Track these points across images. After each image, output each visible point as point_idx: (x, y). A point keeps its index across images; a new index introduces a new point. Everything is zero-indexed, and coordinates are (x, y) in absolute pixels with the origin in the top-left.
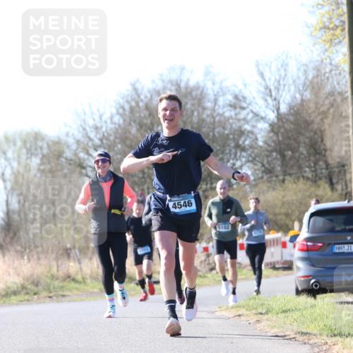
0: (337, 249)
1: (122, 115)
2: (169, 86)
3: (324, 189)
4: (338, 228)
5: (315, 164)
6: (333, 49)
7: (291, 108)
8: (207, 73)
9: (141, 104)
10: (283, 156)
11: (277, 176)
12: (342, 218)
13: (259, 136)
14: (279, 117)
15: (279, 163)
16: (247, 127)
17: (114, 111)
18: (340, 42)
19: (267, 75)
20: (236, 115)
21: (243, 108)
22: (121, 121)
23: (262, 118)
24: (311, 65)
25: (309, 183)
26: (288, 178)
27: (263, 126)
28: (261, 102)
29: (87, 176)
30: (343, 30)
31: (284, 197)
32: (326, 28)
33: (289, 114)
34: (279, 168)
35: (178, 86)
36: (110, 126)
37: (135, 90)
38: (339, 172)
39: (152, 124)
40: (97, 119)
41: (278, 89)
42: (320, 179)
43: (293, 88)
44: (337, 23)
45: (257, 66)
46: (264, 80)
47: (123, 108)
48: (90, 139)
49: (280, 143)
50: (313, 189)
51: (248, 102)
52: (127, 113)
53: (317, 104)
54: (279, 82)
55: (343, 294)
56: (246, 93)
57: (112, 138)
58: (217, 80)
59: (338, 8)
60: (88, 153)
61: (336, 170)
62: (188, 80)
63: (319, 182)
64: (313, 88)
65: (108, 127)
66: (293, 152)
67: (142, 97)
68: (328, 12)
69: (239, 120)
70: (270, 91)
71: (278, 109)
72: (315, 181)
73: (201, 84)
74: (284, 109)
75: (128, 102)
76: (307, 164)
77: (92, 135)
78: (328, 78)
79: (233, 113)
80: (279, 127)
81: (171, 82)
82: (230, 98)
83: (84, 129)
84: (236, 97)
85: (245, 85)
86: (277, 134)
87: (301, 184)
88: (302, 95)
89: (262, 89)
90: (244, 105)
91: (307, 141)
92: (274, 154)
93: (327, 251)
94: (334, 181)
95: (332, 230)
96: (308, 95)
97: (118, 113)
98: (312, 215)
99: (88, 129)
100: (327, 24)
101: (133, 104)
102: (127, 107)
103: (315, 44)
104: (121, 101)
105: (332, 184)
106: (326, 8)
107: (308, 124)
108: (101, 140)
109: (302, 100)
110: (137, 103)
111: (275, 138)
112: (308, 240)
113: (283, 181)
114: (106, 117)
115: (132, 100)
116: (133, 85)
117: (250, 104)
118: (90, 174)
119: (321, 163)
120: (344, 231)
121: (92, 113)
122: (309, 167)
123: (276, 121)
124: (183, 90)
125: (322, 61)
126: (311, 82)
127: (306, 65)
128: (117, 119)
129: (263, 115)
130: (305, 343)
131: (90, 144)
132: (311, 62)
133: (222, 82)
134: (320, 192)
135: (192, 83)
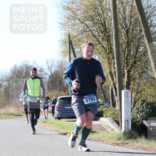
0: (65, 108)
1: (12, 73)
2: (24, 66)
3: (63, 92)
4: (66, 103)
5: (61, 86)
6: (66, 58)
7: (55, 72)
8: (34, 63)
9: (17, 70)
10: (53, 84)
11: (51, 89)
12: (67, 100)
13: (46, 79)
14: (52, 74)
15: (51, 86)
16: (44, 76)
17: (10, 72)
18: (67, 56)
19: (49, 63)
20: (41, 73)
21: (43, 72)
22: (12, 74)
23: (47, 74)
24: (60, 61)
25: (59, 91)
26: (54, 89)
27: (48, 76)
28: (47, 70)
29: (2, 88)
30: (68, 53)
31: (52, 94)
32: (63, 52)
33: (54, 73)
34: (51, 87)
35: (26, 65)
36: (9, 75)
37: (15, 66)
38: (67, 88)
39: (19, 75)
40: (5, 74)
41: (51, 67)
42: (62, 90)
43: (55, 67)
44: (67, 51)
45: (46, 61)
46: (48, 65)
47: (12, 71)
48: (3, 79)
49: (52, 81)
50: (60, 92)
51: (44, 70)
52: (13, 72)
53: (61, 71)
54: (52, 65)
55: (66, 119)
56: (43, 68)
57: (9, 79)
58: (36, 64)
59: (67, 47)
60: (3, 82)
61: (66, 88)
62: (29, 64)
63: (62, 91)
64: (60, 67)
65: (8, 76)
66: (55, 83)
67: (17, 68)
68: (64, 48)
69: (42, 75)
70: (50, 68)
71: (51, 72)
72: (60, 90)
73: (32, 65)
74: (53, 72)
75: (13, 69)
76: (58, 86)
77: (4, 78)
78: (64, 65)
79: (40, 73)
80: (52, 77)
81: (24, 65)
82: (39, 69)
83: (2, 76)
84: (41, 69)
85: (43, 66)
86: (51, 78)
87: (57, 91)
88: (57, 69)
89: (48, 67)
90: (43, 71)
91: (59, 80)
92: (50, 83)
93: (63, 108)
94: (65, 90)
95: (64, 103)
96: (59, 69)
97: (11, 72)
98: (60, 99)
99: (3, 76)
100: (64, 51)
101: (15, 70)
102: (13, 71)
103: (61, 56)
104: (12, 69)
105: (65, 91)
106: (64, 47)
107: (59, 76)
108: (6, 79)
109: (58, 70)
110: (16, 70)
111: (51, 79)
112: (58, 105)
113: (52, 90)
114: (8, 73)
115: (15, 69)
116: (15, 65)
117: (44, 71)
118: (3, 87)
119: (62, 86)
120: (67, 103)
121: (4, 72)
122: (59, 87)
123: (51, 75)
124: (28, 67)
125: (62, 60)
126: (60, 65)
127: (59, 61)
128: (10, 74)
129: (48, 73)
130: (57, 131)
131: (4, 80)
132: (60, 60)
133: (37, 65)
134: (62, 93)
135: (30, 65)
